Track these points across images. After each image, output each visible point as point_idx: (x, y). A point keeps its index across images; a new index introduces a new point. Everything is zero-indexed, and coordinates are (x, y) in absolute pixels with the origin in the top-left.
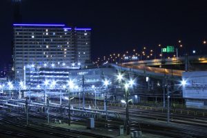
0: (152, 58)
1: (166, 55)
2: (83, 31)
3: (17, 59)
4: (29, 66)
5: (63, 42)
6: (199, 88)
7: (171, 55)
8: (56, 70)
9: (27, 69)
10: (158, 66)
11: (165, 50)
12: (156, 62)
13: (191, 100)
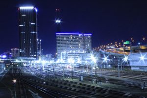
0: (120, 47)
1: (126, 45)
2: (88, 36)
3: (58, 49)
4: (63, 52)
5: (78, 41)
6: (134, 61)
7: (128, 45)
8: (76, 54)
9: (63, 54)
10: (122, 51)
11: (125, 43)
12: (122, 49)
13: (134, 66)
